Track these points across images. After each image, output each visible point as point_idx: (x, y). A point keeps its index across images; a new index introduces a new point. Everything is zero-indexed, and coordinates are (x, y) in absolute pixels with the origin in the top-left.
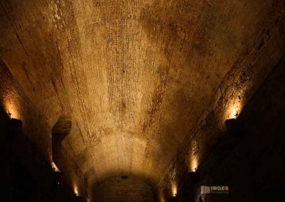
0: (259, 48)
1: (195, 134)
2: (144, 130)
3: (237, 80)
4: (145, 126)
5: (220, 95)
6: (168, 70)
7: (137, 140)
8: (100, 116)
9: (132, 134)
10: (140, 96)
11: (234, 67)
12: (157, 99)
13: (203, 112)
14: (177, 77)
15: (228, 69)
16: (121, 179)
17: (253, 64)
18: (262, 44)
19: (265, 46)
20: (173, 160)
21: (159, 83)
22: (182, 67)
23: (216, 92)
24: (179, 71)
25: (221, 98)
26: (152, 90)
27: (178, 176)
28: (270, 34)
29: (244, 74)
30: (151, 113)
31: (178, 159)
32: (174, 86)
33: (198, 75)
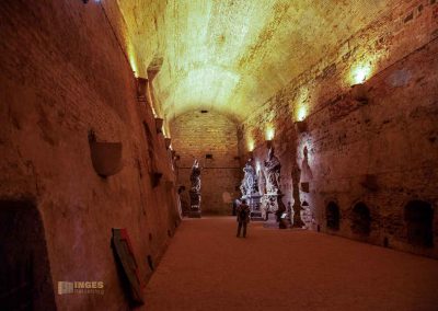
0: (406, 21)
1: (307, 82)
2: (241, 65)
3: (372, 43)
4: (243, 61)
5: (347, 50)
6: (286, 8)
7: (229, 74)
8: (193, 49)
9: (225, 67)
10: (245, 30)
11: (370, 27)
12: (266, 36)
13: (321, 60)
14: (297, 17)
15: (362, 26)
16: (200, 114)
17: (395, 34)
18: (410, 17)
19: (413, 21)
20: (270, 100)
21: (272, 20)
22: (306, 8)
23: (341, 45)
24: (301, 10)
25: (348, 55)
26: (262, 25)
27: (277, 119)
28: (423, 11)
29: (381, 41)
30: (255, 49)
31: (278, 101)
32: (291, 26)
33: (324, 21)
